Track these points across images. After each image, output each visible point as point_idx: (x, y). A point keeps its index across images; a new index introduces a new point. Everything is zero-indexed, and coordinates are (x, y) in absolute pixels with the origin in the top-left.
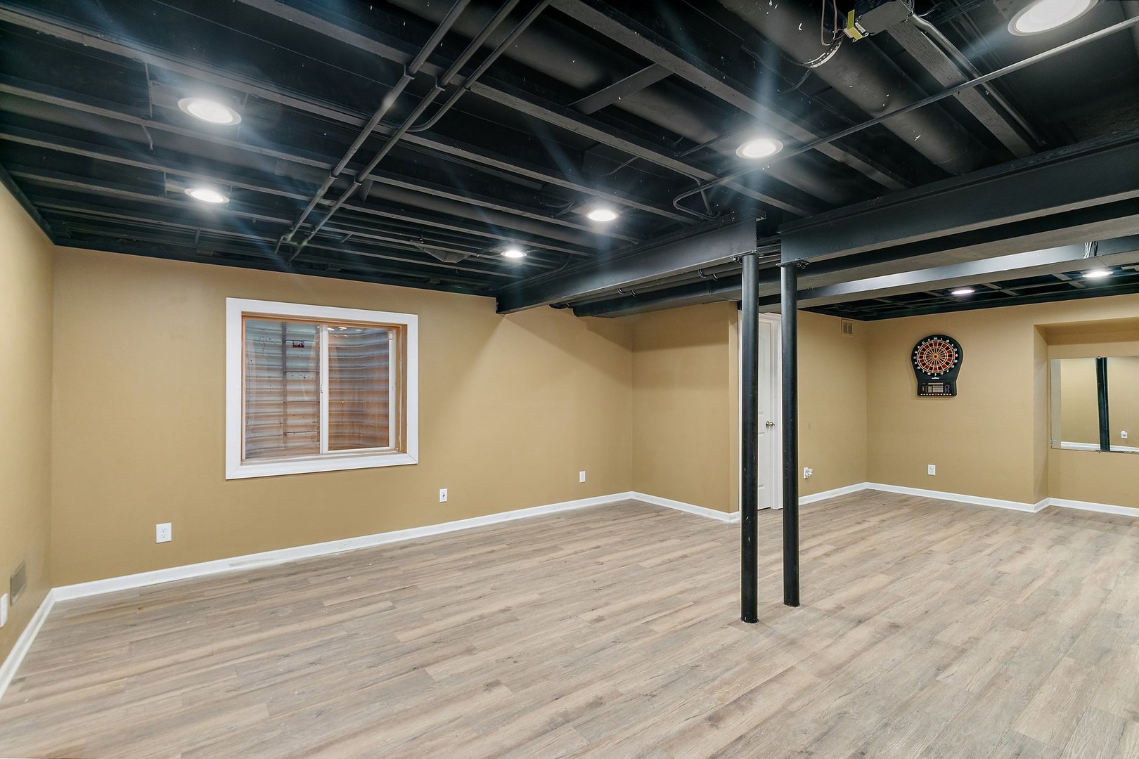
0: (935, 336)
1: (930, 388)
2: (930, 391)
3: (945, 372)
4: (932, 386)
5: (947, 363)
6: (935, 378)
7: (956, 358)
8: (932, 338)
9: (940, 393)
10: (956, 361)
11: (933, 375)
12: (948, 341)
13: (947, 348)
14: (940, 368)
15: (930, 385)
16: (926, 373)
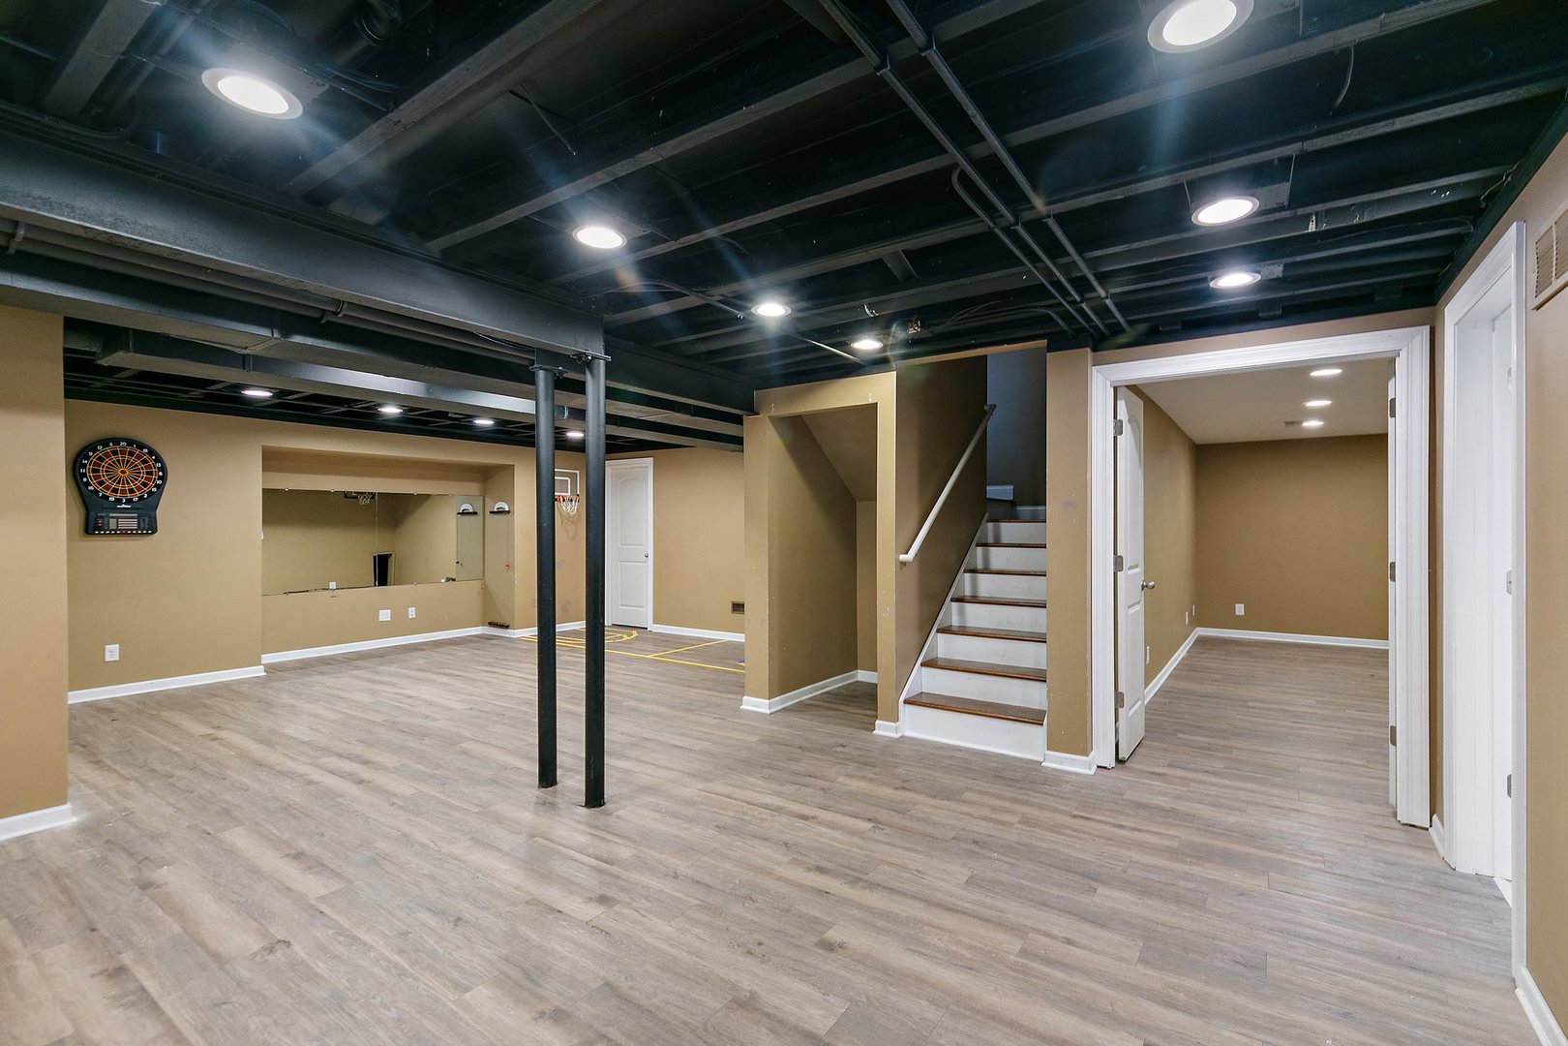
0: (124, 440)
1: (113, 522)
2: (113, 526)
3: (141, 498)
4: (118, 518)
5: (145, 485)
6: (123, 506)
7: (160, 478)
8: (116, 442)
9: (132, 530)
10: (159, 482)
11: (118, 501)
12: (146, 451)
13: (145, 462)
14: (132, 491)
15: (114, 517)
16: (106, 497)
